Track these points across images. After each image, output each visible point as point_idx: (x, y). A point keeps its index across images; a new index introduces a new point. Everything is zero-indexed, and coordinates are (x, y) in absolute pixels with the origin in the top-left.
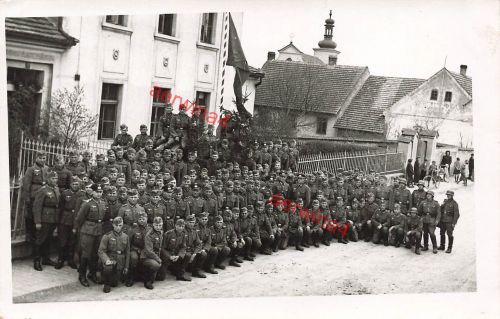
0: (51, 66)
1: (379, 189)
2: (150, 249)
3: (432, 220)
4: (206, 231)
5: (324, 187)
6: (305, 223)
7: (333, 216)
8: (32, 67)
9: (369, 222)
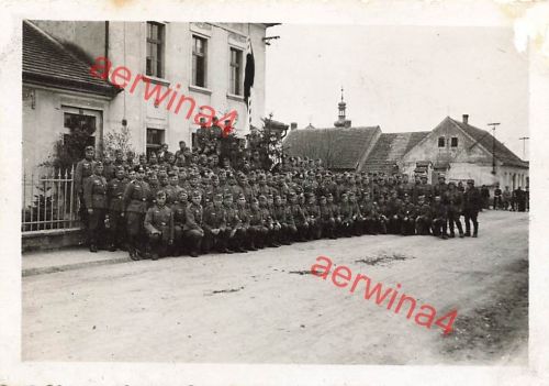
0: (101, 112)
1: (401, 187)
2: (191, 221)
3: (456, 208)
4: (244, 212)
5: (351, 185)
6: (335, 216)
7: (362, 211)
8: (85, 113)
9: (396, 217)
